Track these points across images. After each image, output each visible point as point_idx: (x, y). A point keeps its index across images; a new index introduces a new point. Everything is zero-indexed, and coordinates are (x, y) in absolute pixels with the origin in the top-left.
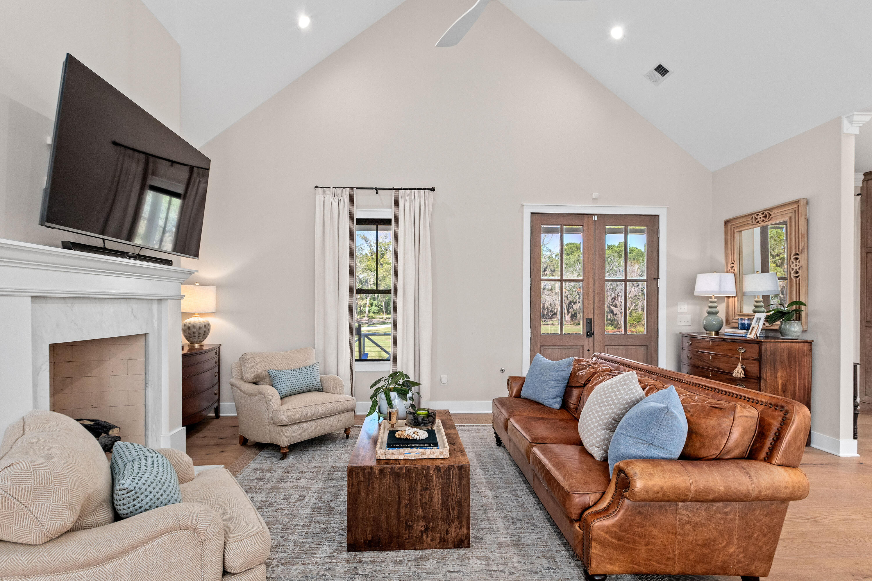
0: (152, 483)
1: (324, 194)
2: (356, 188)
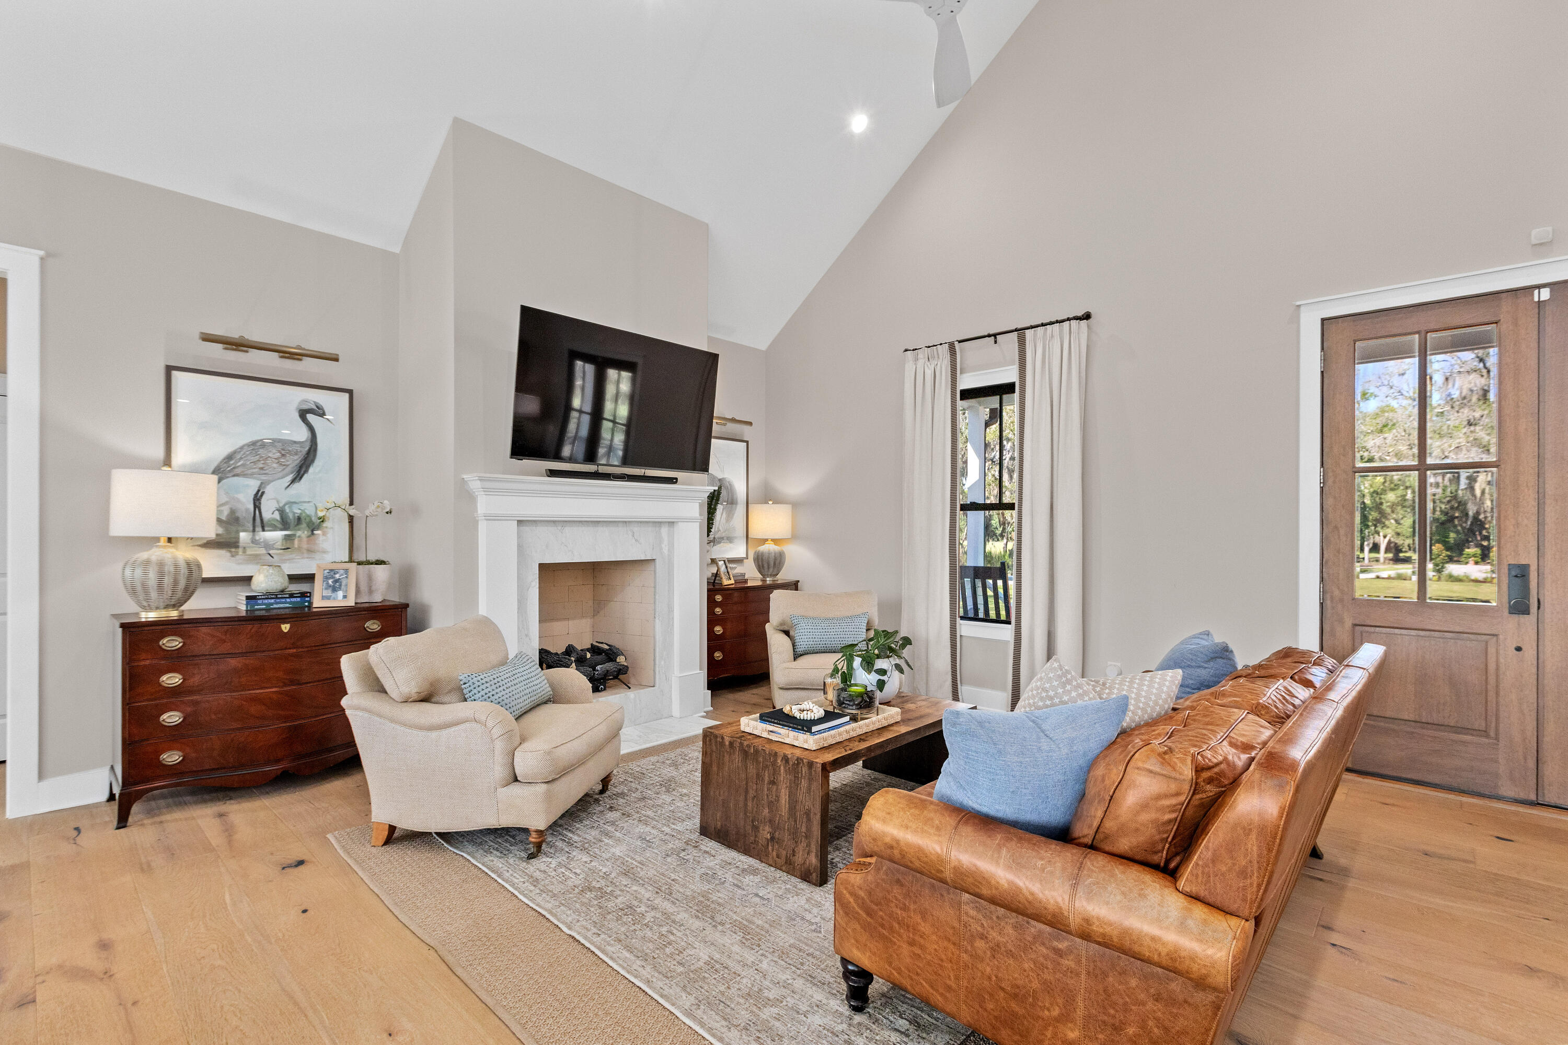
0: (487, 682)
1: (916, 359)
2: (960, 342)
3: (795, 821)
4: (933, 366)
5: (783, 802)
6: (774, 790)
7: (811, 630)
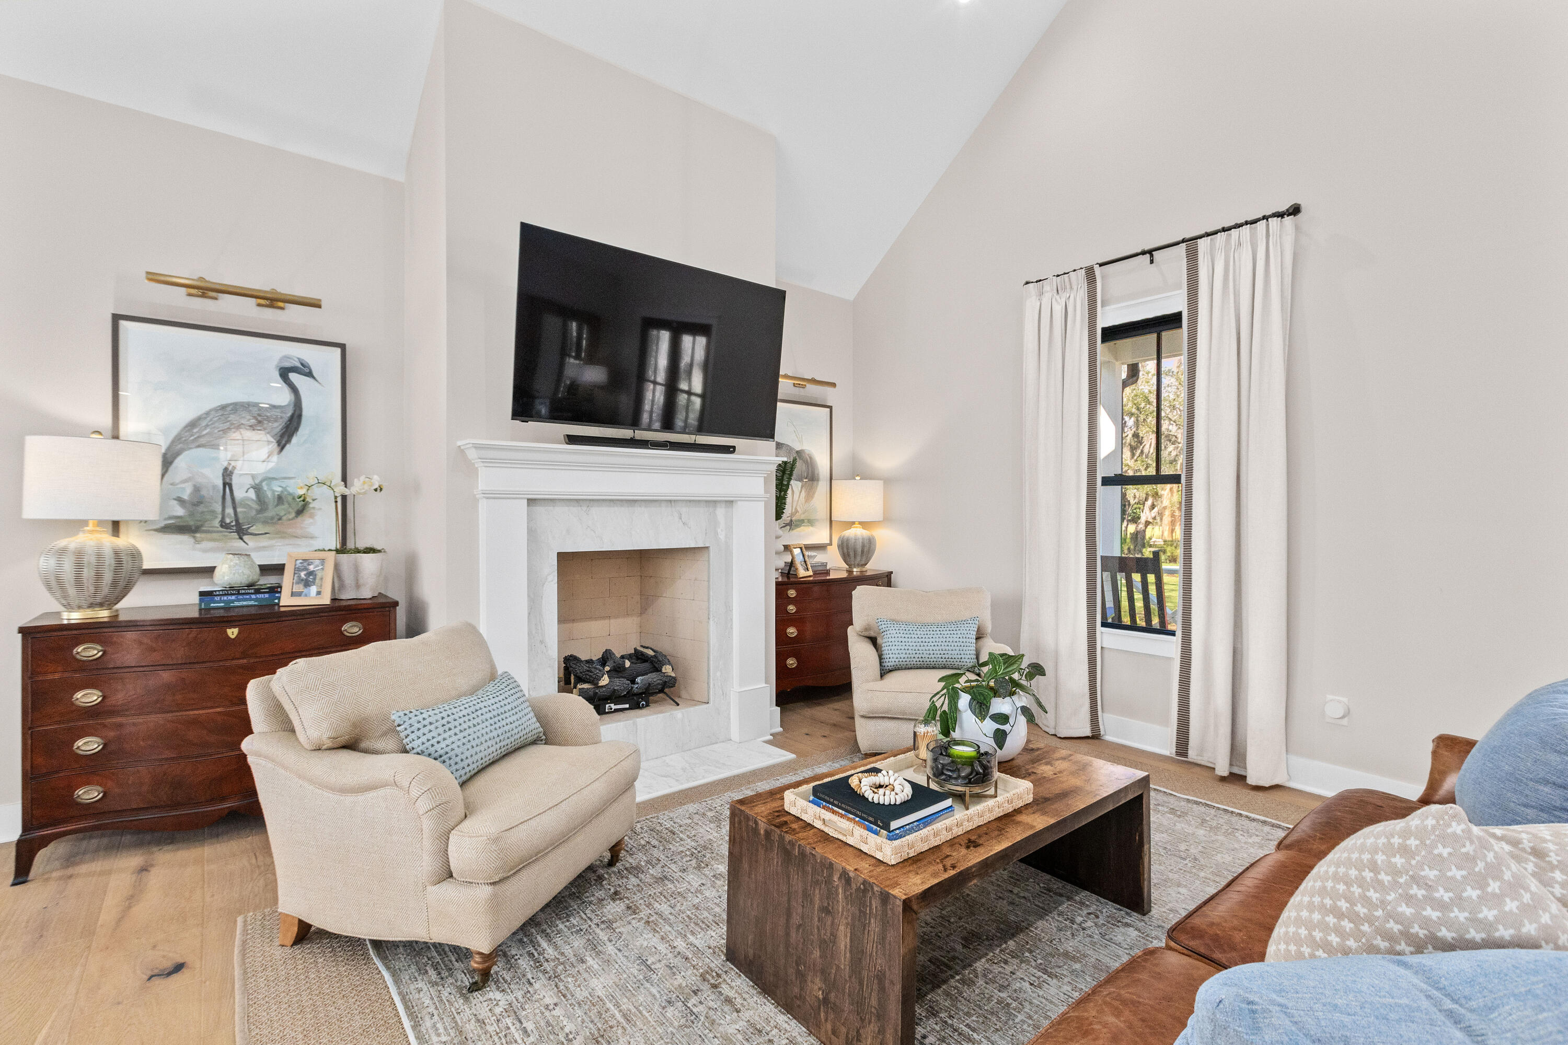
0: (431, 724)
1: (1041, 294)
2: (1101, 265)
3: (861, 983)
4: (1063, 300)
5: (842, 947)
6: (829, 923)
7: (903, 640)
